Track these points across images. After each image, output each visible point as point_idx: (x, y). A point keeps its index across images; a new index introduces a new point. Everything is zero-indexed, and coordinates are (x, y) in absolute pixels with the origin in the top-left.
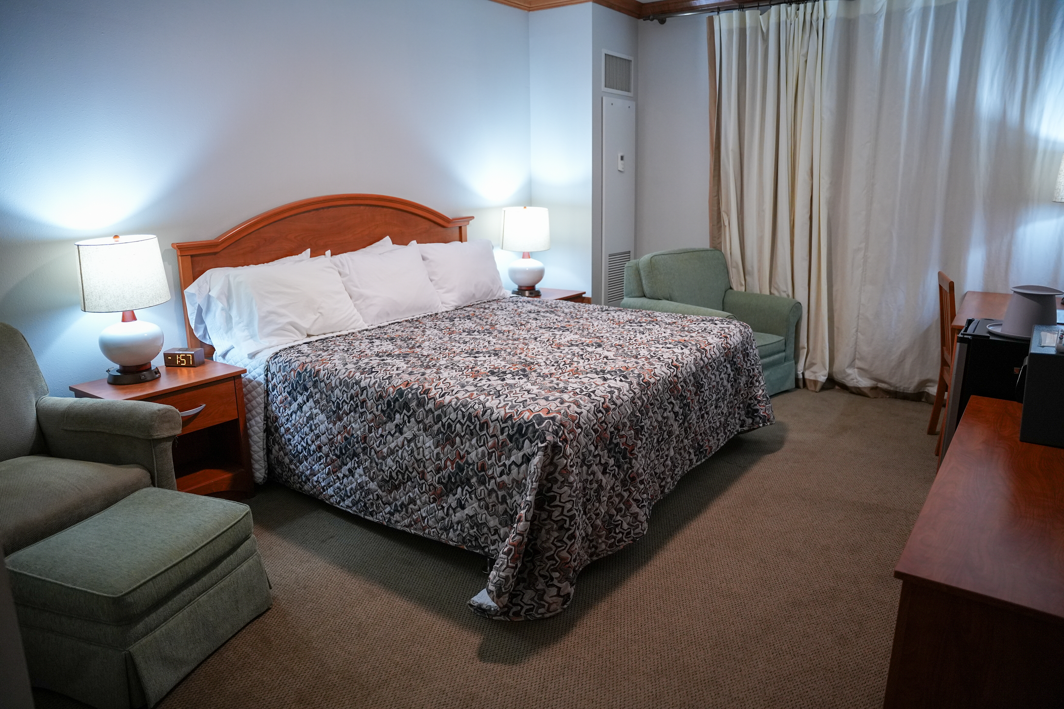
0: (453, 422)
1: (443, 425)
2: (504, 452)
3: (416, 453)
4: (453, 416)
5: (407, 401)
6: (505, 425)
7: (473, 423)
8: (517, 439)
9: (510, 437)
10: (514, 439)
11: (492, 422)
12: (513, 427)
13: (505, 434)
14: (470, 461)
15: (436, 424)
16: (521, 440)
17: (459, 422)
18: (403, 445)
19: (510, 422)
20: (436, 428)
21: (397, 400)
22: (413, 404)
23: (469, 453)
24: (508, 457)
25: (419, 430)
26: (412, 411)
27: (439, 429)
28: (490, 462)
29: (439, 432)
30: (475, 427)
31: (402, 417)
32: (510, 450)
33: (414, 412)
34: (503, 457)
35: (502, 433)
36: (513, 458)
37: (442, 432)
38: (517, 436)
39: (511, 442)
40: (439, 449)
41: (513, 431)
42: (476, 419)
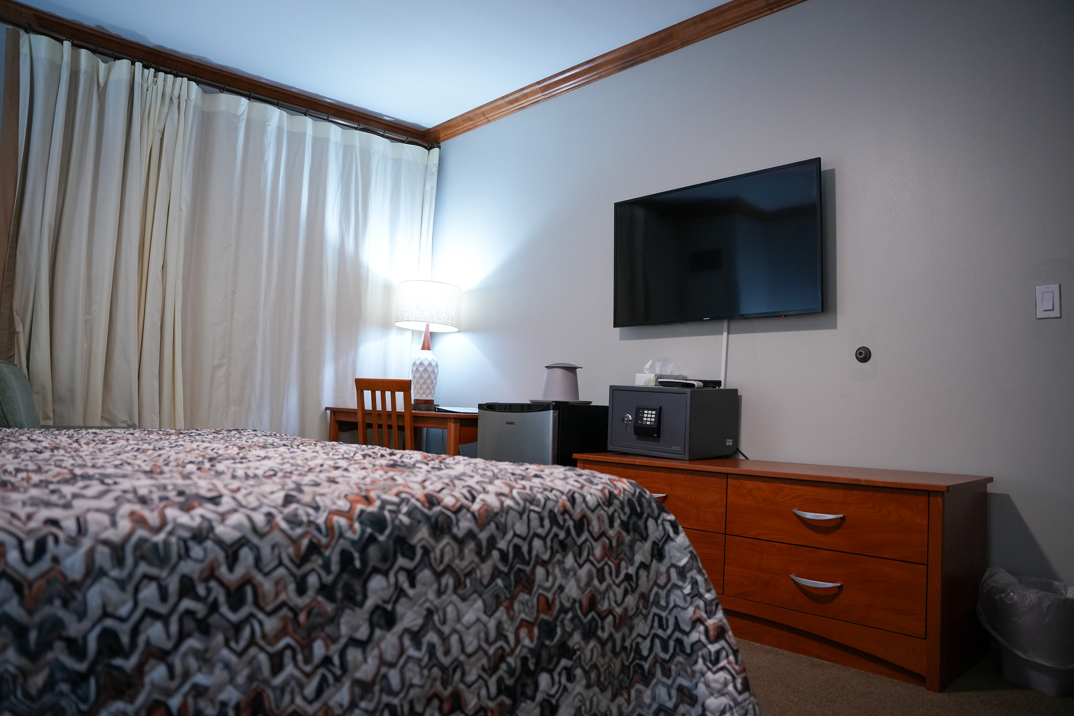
0: (524, 539)
1: (504, 556)
2: (622, 556)
3: (439, 653)
4: (520, 528)
5: (404, 532)
6: (611, 510)
7: (561, 527)
8: (635, 524)
9: (624, 525)
10: (631, 526)
11: (593, 511)
12: (622, 508)
13: (617, 523)
14: (567, 605)
15: (483, 560)
16: (641, 523)
17: (536, 535)
18: (402, 651)
19: (616, 502)
20: (486, 569)
21: (372, 539)
22: (423, 533)
23: (561, 588)
24: (631, 562)
25: (440, 593)
26: (419, 552)
27: (495, 568)
28: (603, 587)
29: (496, 573)
30: (568, 532)
31: (392, 579)
32: (631, 547)
33: (426, 551)
34: (623, 564)
35: (611, 526)
36: (638, 558)
37: (501, 572)
38: (634, 519)
39: (628, 533)
40: (501, 613)
41: (625, 513)
42: (567, 516)
